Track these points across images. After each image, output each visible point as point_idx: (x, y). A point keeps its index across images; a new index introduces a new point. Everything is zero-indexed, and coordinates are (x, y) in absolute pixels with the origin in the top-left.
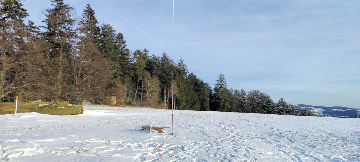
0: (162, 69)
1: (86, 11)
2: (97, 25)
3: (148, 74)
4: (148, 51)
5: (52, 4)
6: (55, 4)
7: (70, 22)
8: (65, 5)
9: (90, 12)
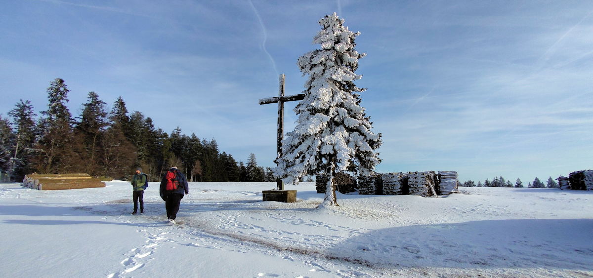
0: (190, 150)
1: (118, 102)
2: (127, 114)
3: (172, 154)
4: (180, 130)
5: (88, 100)
6: (91, 99)
7: (104, 115)
8: (100, 101)
9: (121, 104)
